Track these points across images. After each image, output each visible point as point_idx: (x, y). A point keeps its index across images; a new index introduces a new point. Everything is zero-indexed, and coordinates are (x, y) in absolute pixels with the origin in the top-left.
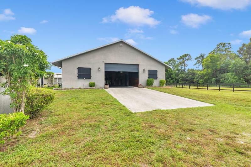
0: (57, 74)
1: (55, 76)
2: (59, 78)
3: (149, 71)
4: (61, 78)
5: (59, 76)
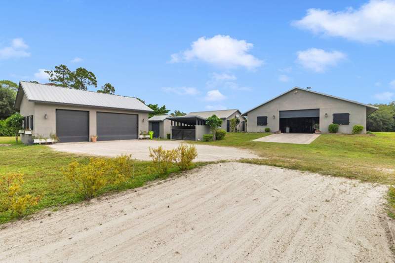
3: (335, 115)
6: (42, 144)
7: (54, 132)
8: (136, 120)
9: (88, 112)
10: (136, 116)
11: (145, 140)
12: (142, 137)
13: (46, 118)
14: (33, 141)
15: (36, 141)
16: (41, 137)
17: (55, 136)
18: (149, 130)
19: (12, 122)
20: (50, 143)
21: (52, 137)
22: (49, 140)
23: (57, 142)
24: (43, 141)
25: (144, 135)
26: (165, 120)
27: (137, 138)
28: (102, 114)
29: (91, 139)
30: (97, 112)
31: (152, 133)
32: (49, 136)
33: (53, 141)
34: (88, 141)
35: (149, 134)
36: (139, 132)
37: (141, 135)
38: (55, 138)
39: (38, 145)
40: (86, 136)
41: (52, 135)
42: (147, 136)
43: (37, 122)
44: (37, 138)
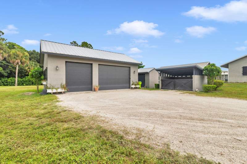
0: (224, 72)
1: (223, 74)
2: (225, 75)
4: (227, 75)
5: (226, 73)
6: (54, 93)
7: (64, 83)
8: (128, 72)
9: (92, 64)
10: (129, 68)
11: (136, 90)
12: (133, 86)
13: (57, 70)
14: (47, 90)
15: (49, 91)
16: (53, 87)
17: (65, 86)
18: (139, 81)
19: (34, 74)
20: (60, 93)
21: (62, 87)
22: (59, 90)
23: (66, 92)
24: (55, 91)
25: (135, 85)
26: (150, 71)
27: (129, 88)
28: (102, 66)
29: (94, 89)
30: (99, 64)
31: (140, 83)
32: (59, 86)
33: (63, 91)
34: (92, 90)
35: (139, 84)
36: (131, 83)
37: (132, 85)
38: (64, 88)
39: (50, 95)
40: (90, 86)
41: (62, 85)
42: (137, 86)
43: (50, 74)
44: (49, 88)
